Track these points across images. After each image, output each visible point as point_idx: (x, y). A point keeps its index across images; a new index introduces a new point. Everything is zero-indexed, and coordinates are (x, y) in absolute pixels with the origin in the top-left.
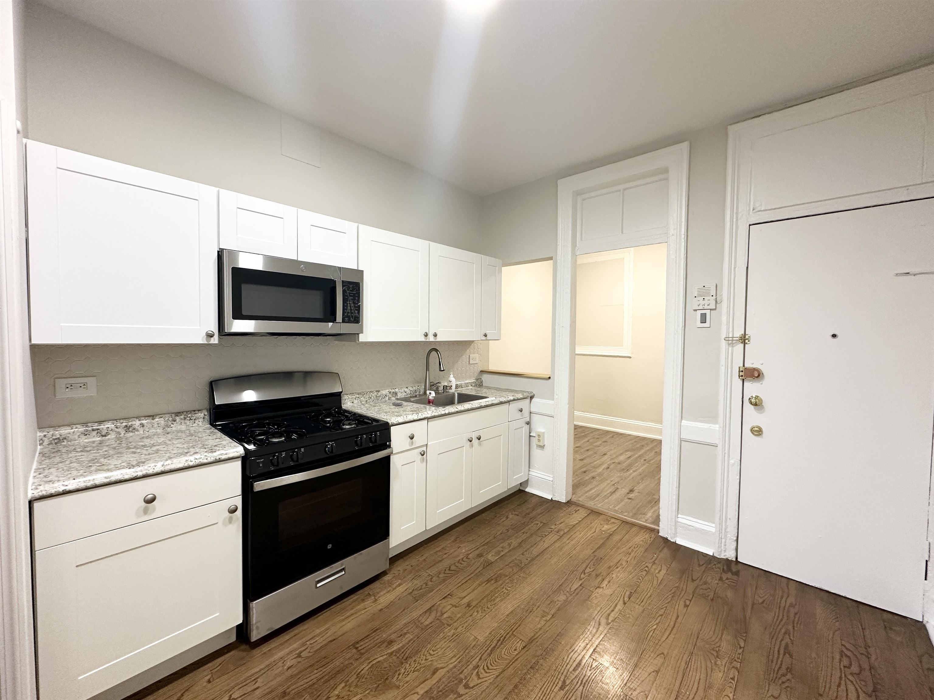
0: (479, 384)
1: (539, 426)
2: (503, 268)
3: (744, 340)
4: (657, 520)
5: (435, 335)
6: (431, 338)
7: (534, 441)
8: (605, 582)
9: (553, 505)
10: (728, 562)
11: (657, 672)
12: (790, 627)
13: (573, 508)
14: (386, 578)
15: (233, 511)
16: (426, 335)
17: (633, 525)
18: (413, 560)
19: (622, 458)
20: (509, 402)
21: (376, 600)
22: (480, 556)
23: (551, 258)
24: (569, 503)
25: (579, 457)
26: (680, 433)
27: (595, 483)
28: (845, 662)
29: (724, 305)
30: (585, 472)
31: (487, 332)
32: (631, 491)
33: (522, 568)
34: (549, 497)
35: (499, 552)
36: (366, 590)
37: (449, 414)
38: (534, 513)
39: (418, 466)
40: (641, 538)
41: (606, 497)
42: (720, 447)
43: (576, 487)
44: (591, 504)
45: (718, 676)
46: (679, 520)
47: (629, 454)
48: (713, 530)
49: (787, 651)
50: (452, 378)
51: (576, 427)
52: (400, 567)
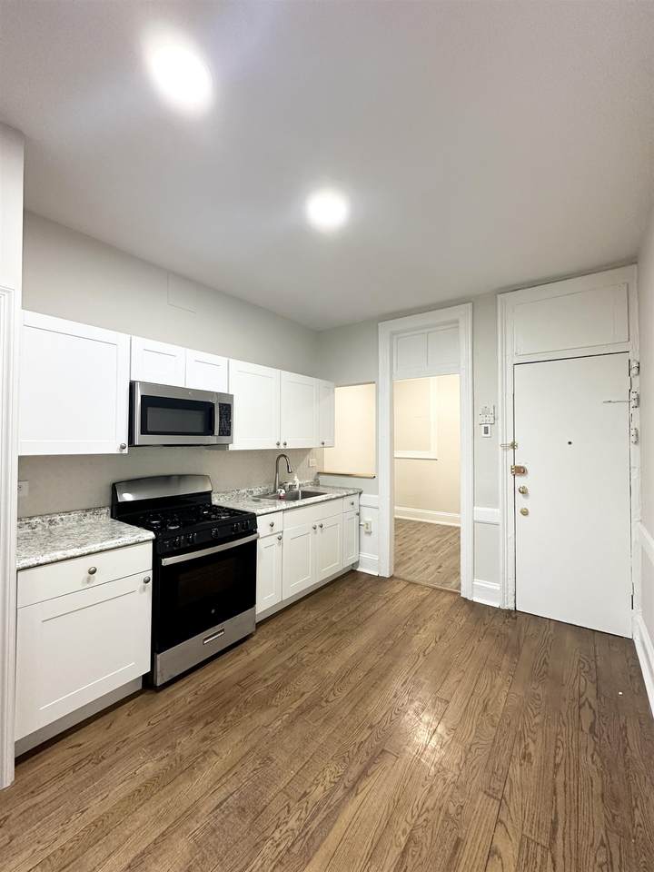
0: (317, 483)
1: (367, 517)
2: (336, 389)
3: (513, 446)
4: (459, 587)
5: (285, 444)
6: (282, 447)
7: (363, 529)
8: (422, 630)
9: (379, 580)
10: (509, 611)
11: (460, 681)
12: (548, 649)
13: (395, 581)
14: (254, 638)
15: (147, 582)
16: (278, 444)
17: (442, 590)
18: (273, 625)
19: (432, 542)
20: (343, 497)
21: (248, 654)
22: (326, 618)
23: (374, 383)
24: (392, 577)
25: (398, 543)
26: (473, 516)
27: (412, 562)
28: (581, 665)
29: (499, 421)
30: (403, 554)
31: (325, 441)
32: (440, 567)
33: (359, 625)
34: (376, 575)
35: (340, 615)
36: (239, 648)
37: (299, 507)
38: (365, 586)
39: (276, 549)
40: (447, 600)
41: (421, 572)
42: (501, 526)
43: (397, 565)
44: (410, 578)
45: (499, 681)
46: (475, 583)
47: (438, 539)
48: (498, 588)
49: (545, 662)
50: (296, 479)
51: (396, 519)
52: (263, 630)
